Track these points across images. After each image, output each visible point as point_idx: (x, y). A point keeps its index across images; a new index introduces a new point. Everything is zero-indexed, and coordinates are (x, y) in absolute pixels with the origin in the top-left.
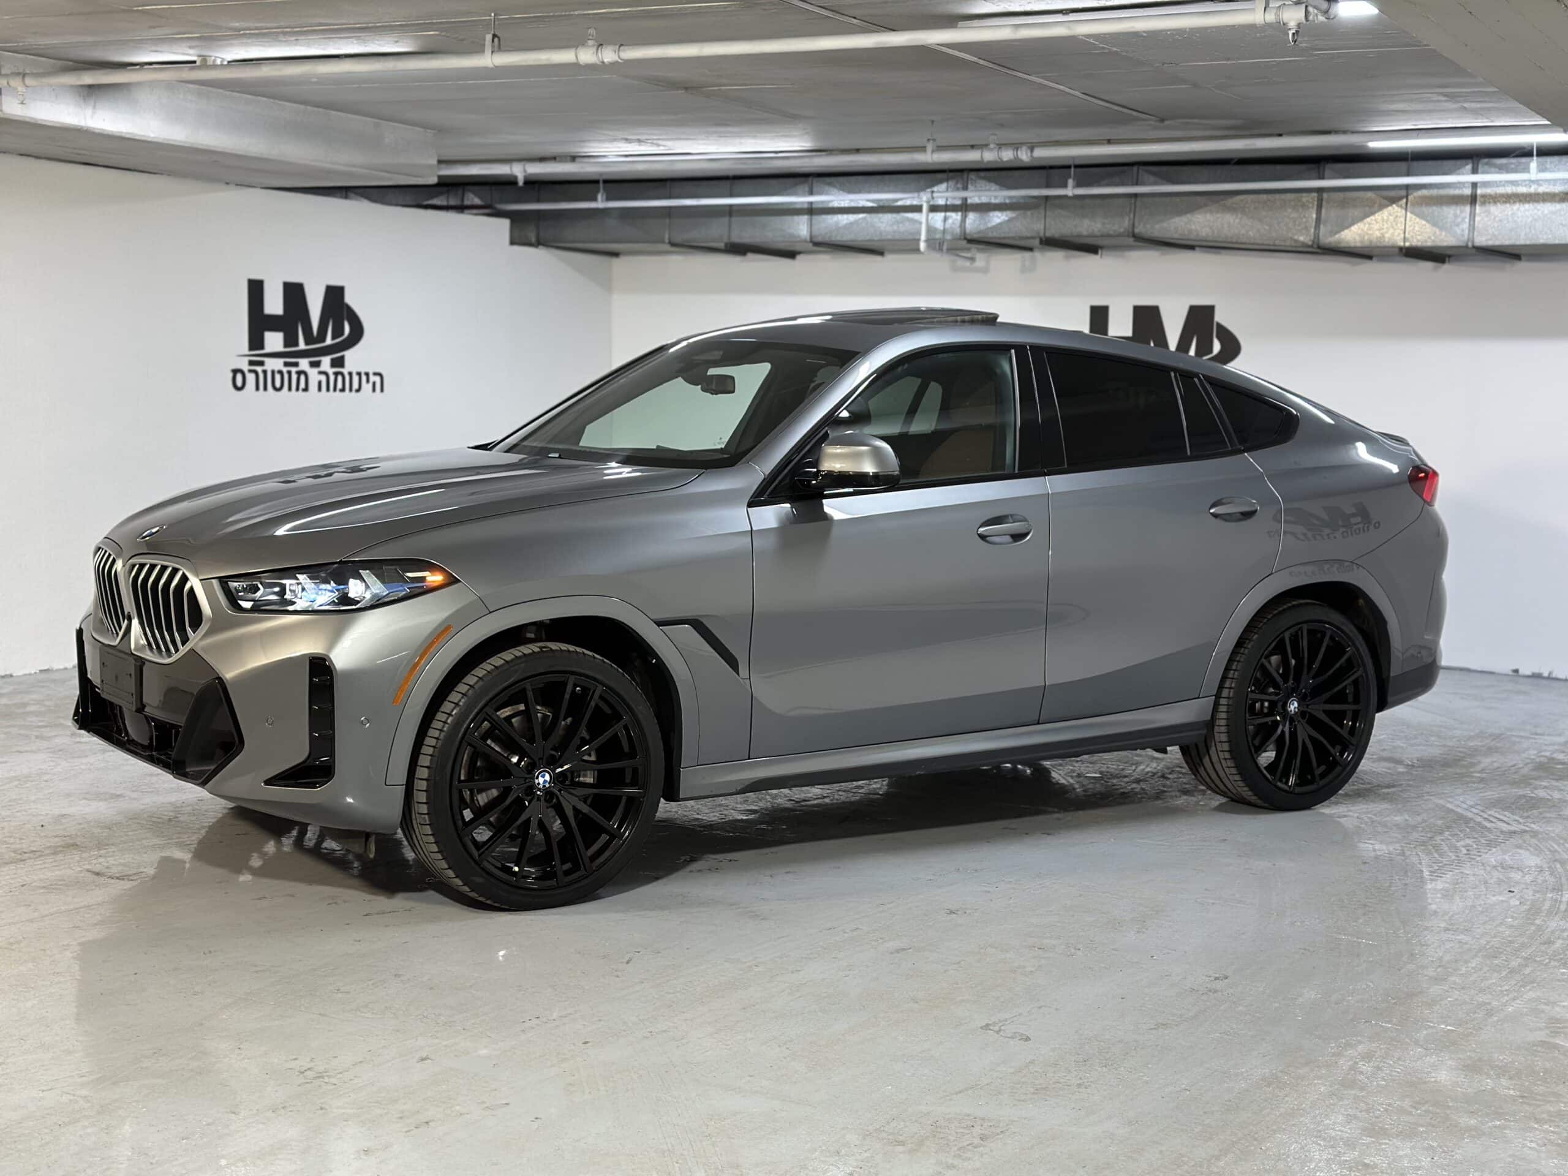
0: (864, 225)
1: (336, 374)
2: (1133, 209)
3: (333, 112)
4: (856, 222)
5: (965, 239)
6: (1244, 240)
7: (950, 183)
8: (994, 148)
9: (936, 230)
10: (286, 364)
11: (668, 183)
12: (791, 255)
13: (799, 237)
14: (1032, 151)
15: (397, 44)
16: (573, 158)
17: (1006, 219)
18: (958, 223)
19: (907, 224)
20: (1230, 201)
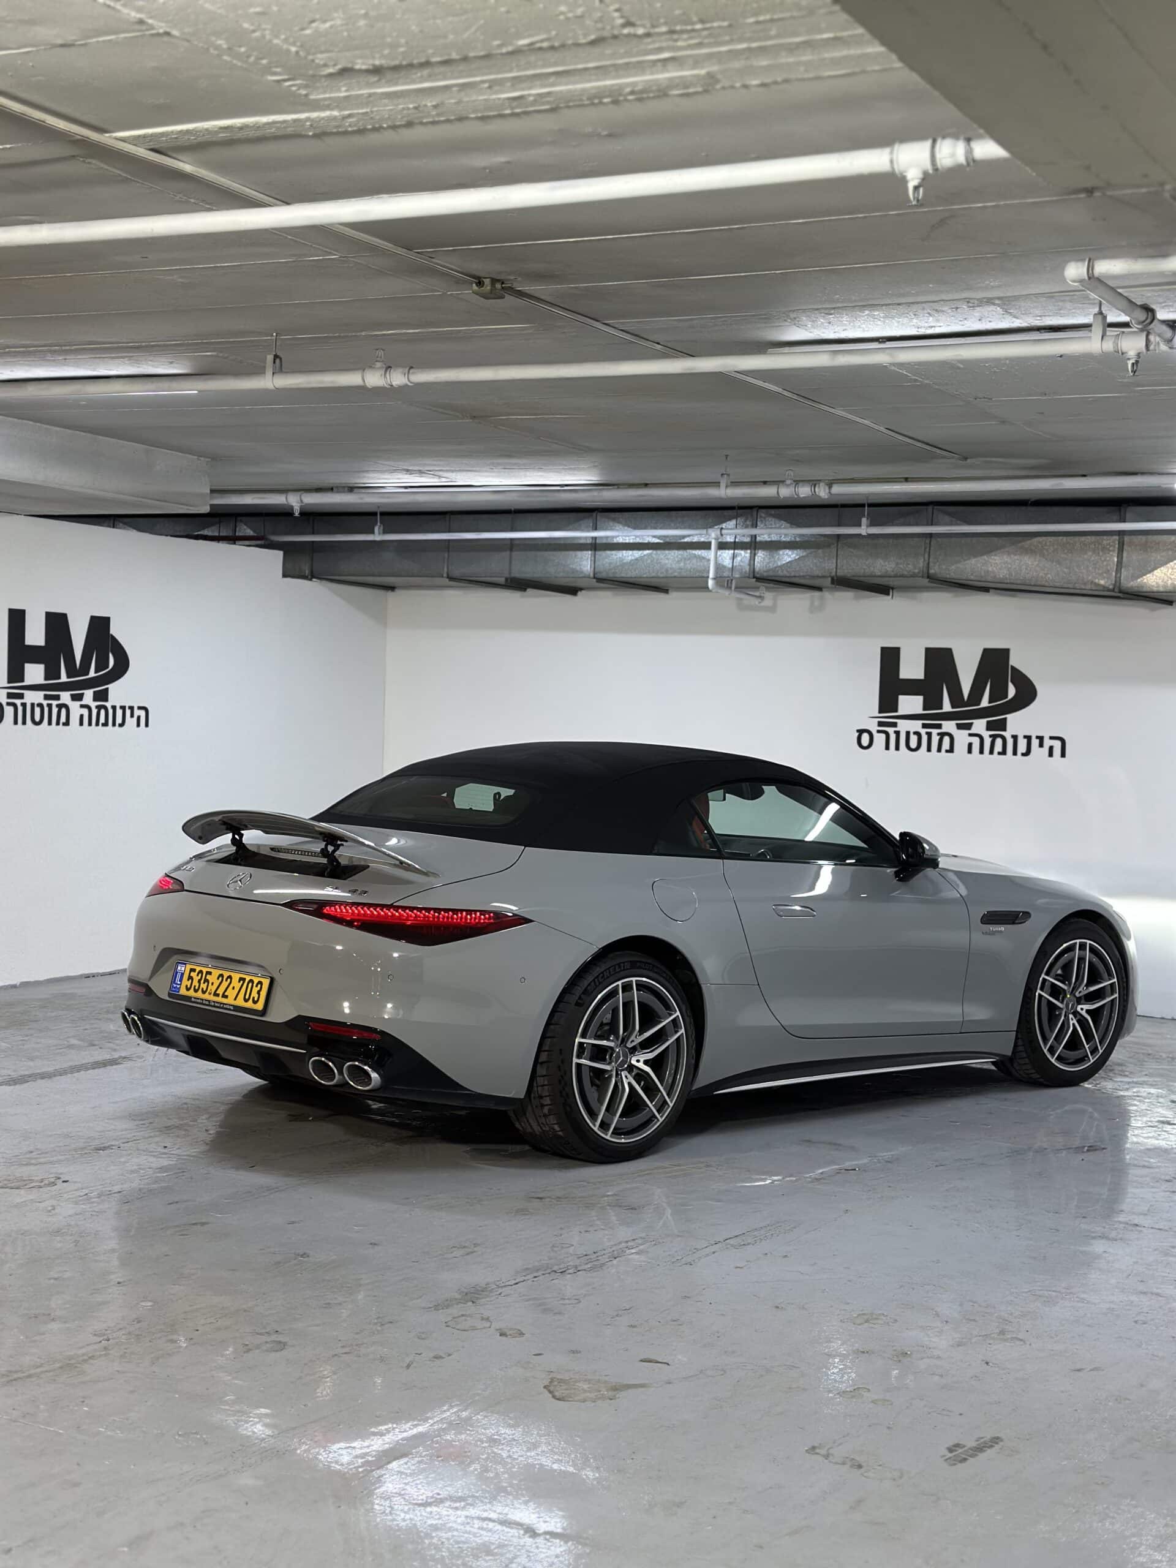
0: (649, 561)
1: (99, 708)
2: (928, 550)
3: (100, 437)
4: (641, 558)
5: (754, 577)
6: (1043, 583)
7: (739, 519)
8: (791, 484)
9: (724, 567)
10: (46, 697)
11: (448, 516)
12: (573, 591)
13: (582, 572)
14: (830, 486)
15: (172, 365)
16: (351, 489)
17: (797, 557)
18: (747, 561)
19: (694, 561)
20: (1027, 543)
